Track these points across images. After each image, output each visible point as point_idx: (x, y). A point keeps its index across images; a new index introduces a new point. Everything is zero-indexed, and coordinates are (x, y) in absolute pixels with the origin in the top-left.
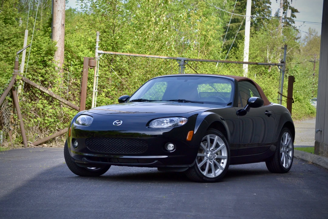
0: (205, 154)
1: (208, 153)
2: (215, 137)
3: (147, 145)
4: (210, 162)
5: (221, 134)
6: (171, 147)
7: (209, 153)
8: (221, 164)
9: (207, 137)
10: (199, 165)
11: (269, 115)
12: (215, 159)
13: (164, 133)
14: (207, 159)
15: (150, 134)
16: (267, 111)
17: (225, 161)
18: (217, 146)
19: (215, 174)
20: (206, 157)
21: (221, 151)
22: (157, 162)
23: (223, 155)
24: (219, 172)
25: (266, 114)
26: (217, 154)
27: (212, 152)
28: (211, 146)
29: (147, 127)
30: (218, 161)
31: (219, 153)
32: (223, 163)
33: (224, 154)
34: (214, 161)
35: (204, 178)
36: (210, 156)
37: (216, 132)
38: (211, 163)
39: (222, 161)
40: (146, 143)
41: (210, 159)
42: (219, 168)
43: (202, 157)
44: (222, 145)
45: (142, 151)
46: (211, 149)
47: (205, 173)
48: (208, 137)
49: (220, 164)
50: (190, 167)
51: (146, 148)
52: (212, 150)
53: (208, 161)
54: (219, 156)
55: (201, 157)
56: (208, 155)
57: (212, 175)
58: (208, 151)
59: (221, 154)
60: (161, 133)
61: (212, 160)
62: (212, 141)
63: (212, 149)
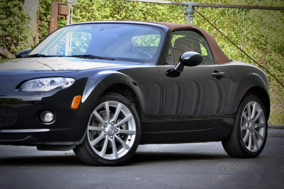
0: (103, 128)
1: (107, 126)
2: (117, 105)
3: (15, 115)
4: (111, 138)
5: (126, 101)
6: (49, 117)
7: (109, 126)
8: (127, 142)
9: (104, 105)
10: (93, 143)
11: (219, 77)
12: (117, 135)
13: (43, 99)
14: (105, 135)
15: (26, 100)
16: (215, 72)
17: (133, 138)
18: (121, 116)
19: (117, 155)
20: (103, 132)
21: (127, 123)
22: (30, 137)
23: (130, 129)
24: (123, 152)
25: (214, 76)
26: (121, 128)
27: (113, 125)
28: (111, 117)
29: (17, 90)
30: (123, 137)
31: (123, 126)
32: (129, 140)
33: (132, 128)
34: (115, 138)
35: (99, 160)
36: (109, 131)
37: (119, 98)
38: (111, 140)
39: (129, 137)
40: (15, 112)
41: (110, 134)
42: (123, 147)
43: (99, 132)
44: (128, 115)
45: (10, 123)
46: (111, 122)
47: (101, 154)
48: (107, 104)
49: (125, 141)
50: (77, 144)
51: (14, 119)
52: (113, 122)
53: (107, 137)
54: (124, 131)
55: (97, 131)
56: (107, 129)
57: (112, 157)
58: (106, 124)
59: (127, 128)
60: (39, 98)
61: (112, 135)
62: (113, 110)
63: (113, 120)
